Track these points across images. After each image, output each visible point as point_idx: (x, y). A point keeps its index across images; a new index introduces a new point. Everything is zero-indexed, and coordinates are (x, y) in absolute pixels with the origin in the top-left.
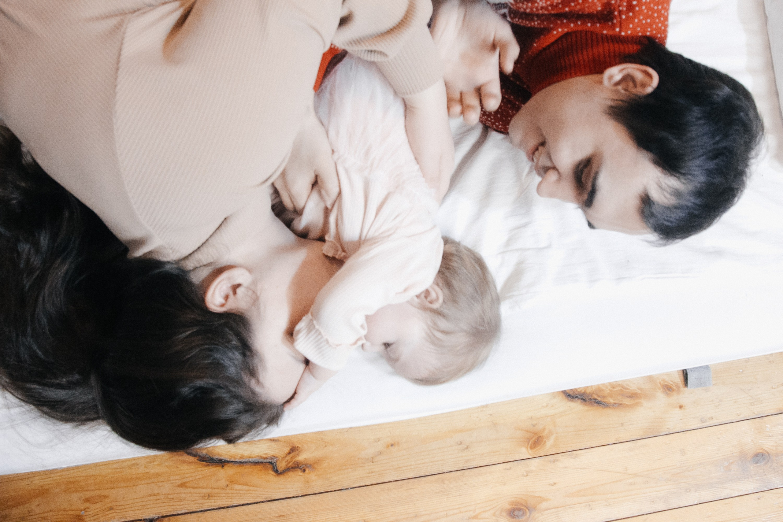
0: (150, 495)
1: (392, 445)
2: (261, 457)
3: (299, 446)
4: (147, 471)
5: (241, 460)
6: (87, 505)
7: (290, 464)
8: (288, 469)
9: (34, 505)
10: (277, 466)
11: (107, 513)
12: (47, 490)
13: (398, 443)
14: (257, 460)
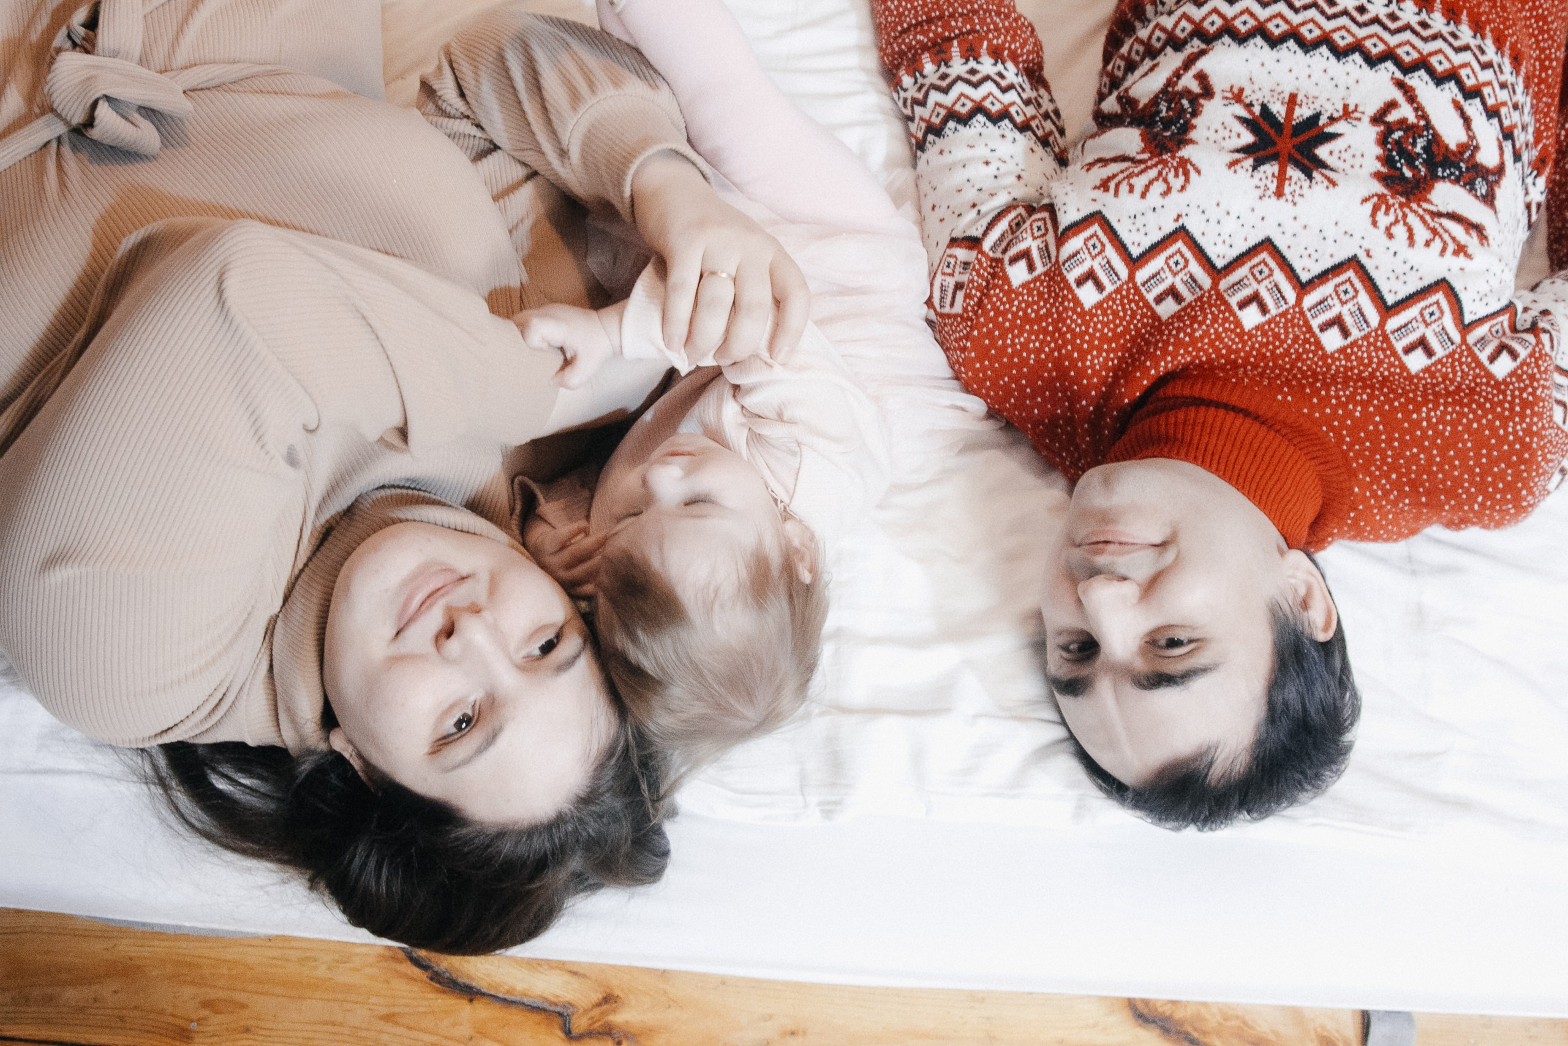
0: (326, 1023)
1: (793, 1033)
2: (546, 999)
3: (621, 995)
4: (330, 976)
5: (509, 997)
6: (206, 1013)
7: (598, 1024)
8: (590, 1034)
9: (106, 990)
10: (573, 1022)
11: (238, 1036)
12: (139, 967)
13: (804, 1033)
14: (539, 1003)
